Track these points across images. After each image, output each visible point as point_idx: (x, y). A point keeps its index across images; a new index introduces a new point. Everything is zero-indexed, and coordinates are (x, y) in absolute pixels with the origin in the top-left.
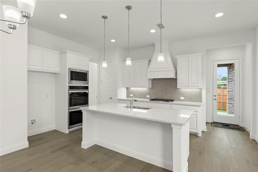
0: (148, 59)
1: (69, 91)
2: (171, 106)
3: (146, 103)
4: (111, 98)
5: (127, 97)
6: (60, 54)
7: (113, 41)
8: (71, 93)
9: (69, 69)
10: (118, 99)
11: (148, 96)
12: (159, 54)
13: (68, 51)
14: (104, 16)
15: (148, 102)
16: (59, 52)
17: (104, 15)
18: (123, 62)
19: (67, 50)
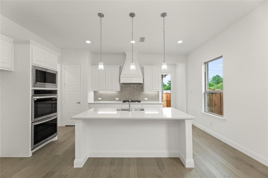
0: (120, 66)
1: (34, 97)
2: (142, 106)
3: (120, 105)
4: (79, 103)
5: (94, 101)
6: (14, 43)
7: (88, 42)
8: (37, 99)
9: (34, 67)
10: (88, 103)
11: (117, 99)
12: (163, 63)
13: (31, 42)
14: (100, 13)
15: (122, 104)
16: (13, 40)
17: (102, 13)
18: (92, 65)
19: (31, 40)
